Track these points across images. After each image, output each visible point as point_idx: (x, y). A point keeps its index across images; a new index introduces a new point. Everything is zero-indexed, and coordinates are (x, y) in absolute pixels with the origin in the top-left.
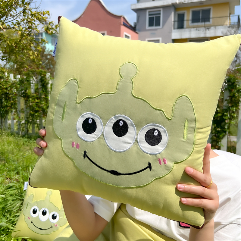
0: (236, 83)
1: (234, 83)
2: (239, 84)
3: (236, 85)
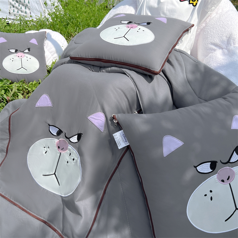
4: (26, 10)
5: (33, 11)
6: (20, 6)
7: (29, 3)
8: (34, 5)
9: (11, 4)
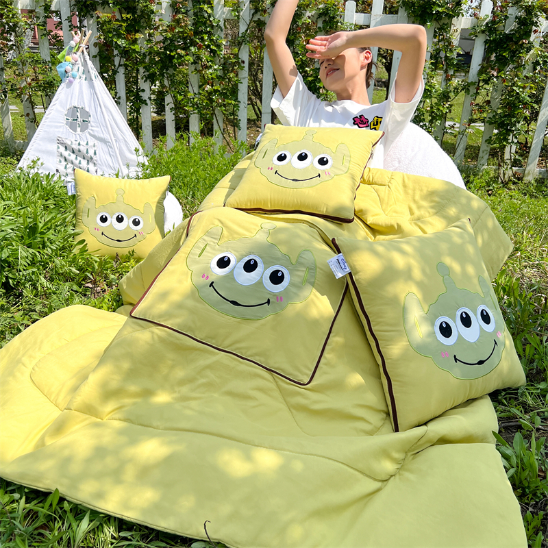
0: (338, 18)
1: (334, 18)
2: (341, 20)
3: (338, 22)
5: (101, 169)
6: (79, 158)
7: (95, 154)
8: (104, 157)
9: (61, 155)
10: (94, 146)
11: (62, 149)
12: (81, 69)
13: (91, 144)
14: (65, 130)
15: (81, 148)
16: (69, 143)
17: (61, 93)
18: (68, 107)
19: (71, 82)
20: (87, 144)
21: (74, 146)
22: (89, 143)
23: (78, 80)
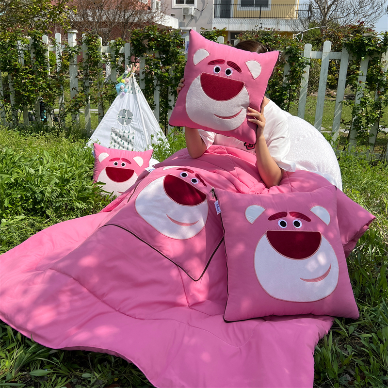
0: (299, 55)
1: (296, 54)
2: (301, 56)
3: (299, 57)
4: (129, 146)
5: (135, 147)
6: (123, 141)
7: (133, 138)
8: (138, 141)
9: (113, 139)
10: (133, 134)
11: (114, 135)
12: (130, 87)
13: (131, 132)
14: (117, 123)
15: (125, 134)
16: (118, 131)
17: (117, 101)
18: (120, 110)
19: (123, 95)
20: (129, 132)
21: (120, 133)
22: (130, 132)
23: (128, 94)
